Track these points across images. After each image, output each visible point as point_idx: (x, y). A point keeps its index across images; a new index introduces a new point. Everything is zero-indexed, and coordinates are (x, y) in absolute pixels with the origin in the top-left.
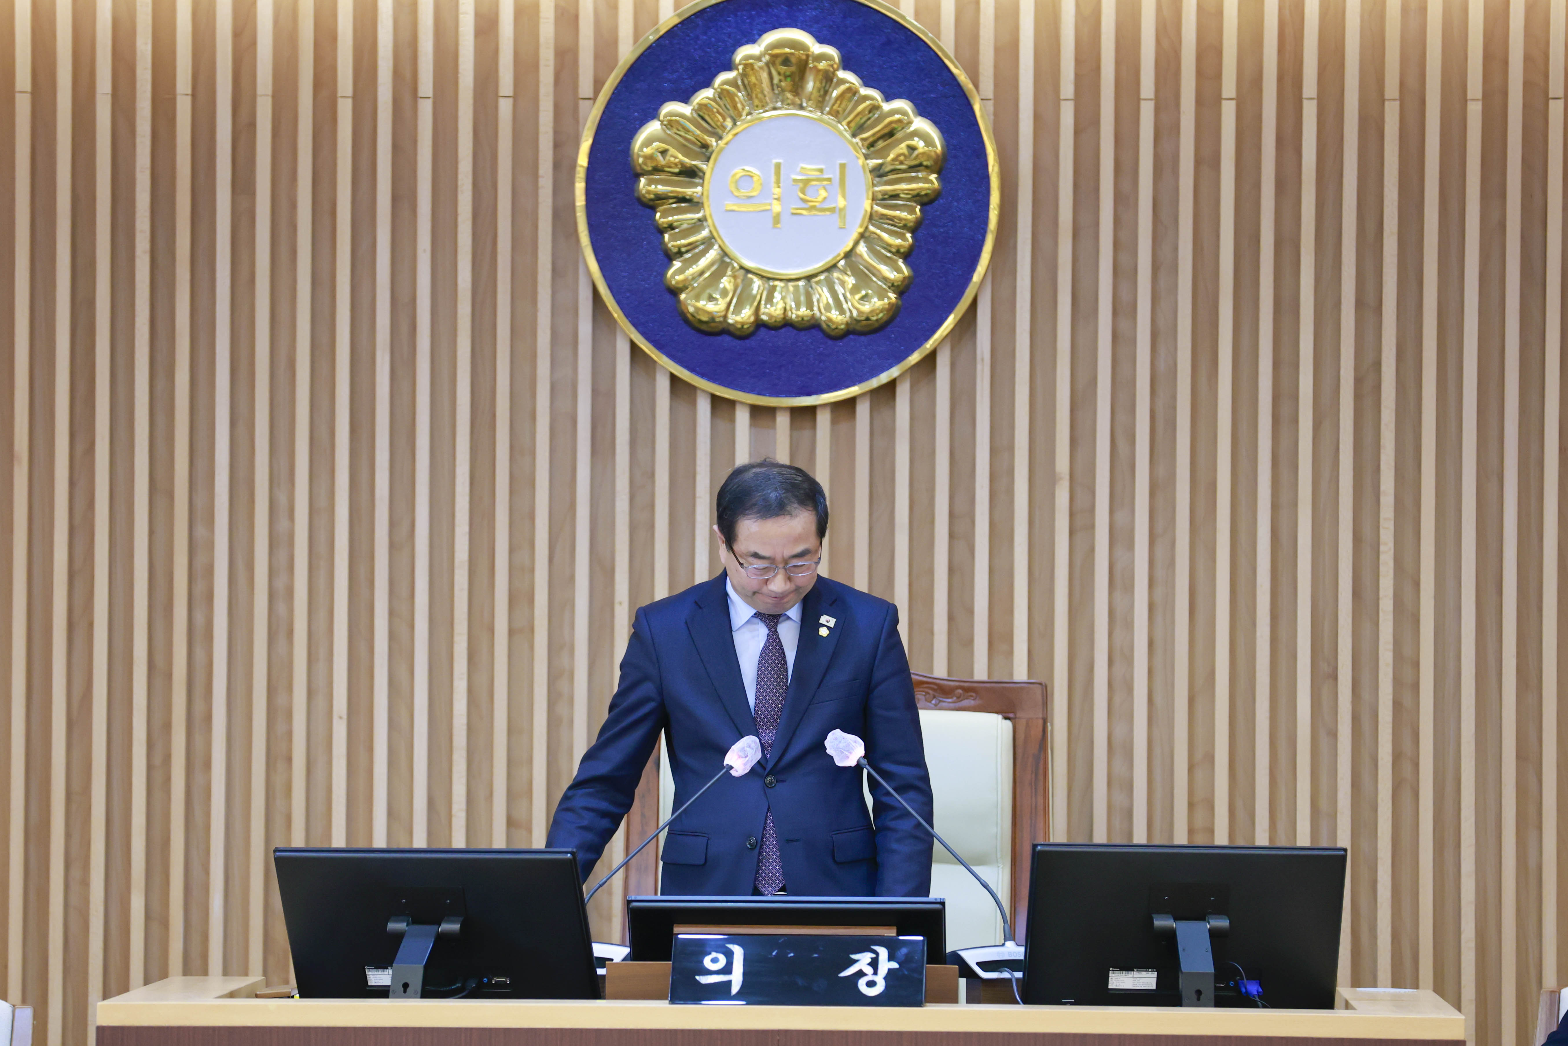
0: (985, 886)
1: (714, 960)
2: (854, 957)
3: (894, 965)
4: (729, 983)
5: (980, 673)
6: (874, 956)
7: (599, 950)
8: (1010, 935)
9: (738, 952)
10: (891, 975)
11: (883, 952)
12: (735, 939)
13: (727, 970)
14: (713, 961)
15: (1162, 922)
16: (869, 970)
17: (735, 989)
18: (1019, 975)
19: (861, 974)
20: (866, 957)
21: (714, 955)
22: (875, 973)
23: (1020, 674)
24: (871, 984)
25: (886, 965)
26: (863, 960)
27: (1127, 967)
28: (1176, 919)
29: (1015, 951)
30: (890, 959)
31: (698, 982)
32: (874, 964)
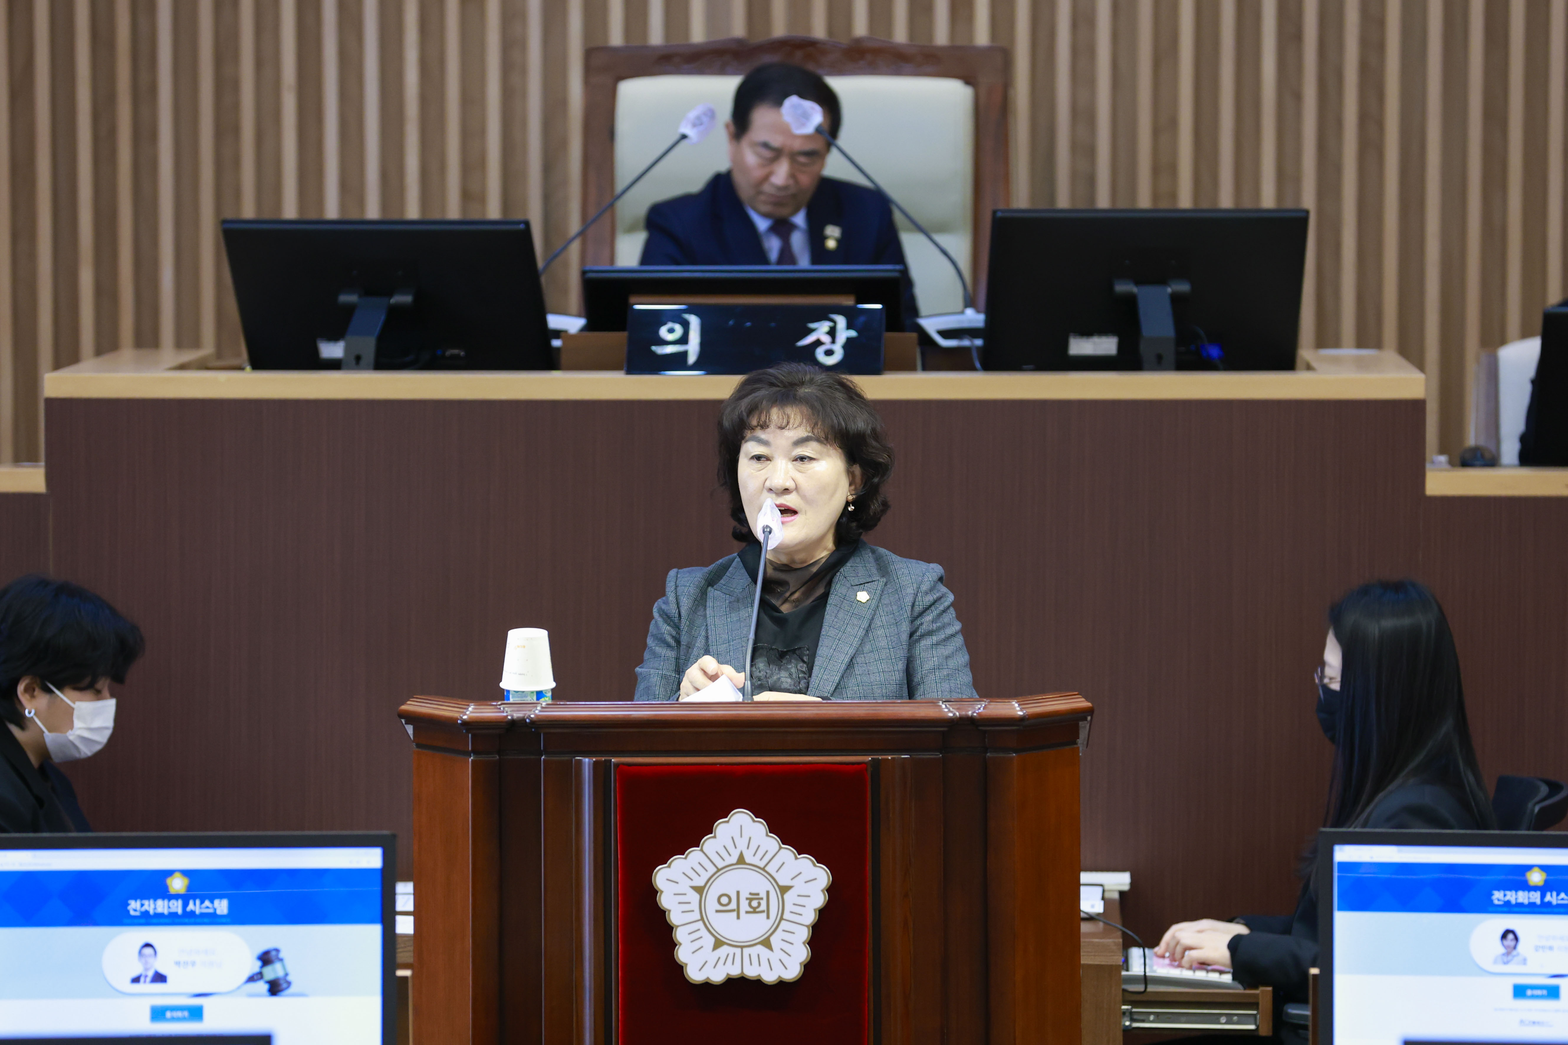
0: (945, 253)
1: (671, 331)
2: (812, 325)
3: (853, 333)
4: (684, 354)
5: (941, 36)
6: (831, 324)
7: (554, 321)
8: (970, 302)
9: (694, 321)
10: (849, 344)
11: (841, 321)
12: (692, 310)
13: (684, 340)
14: (669, 332)
15: (1122, 287)
16: (826, 339)
17: (692, 359)
18: (979, 342)
19: (818, 343)
20: (825, 326)
21: (670, 325)
22: (833, 342)
23: (982, 37)
24: (829, 353)
25: (844, 334)
26: (821, 330)
27: (1087, 332)
28: (1137, 283)
29: (974, 318)
30: (849, 327)
31: (654, 354)
32: (832, 333)
